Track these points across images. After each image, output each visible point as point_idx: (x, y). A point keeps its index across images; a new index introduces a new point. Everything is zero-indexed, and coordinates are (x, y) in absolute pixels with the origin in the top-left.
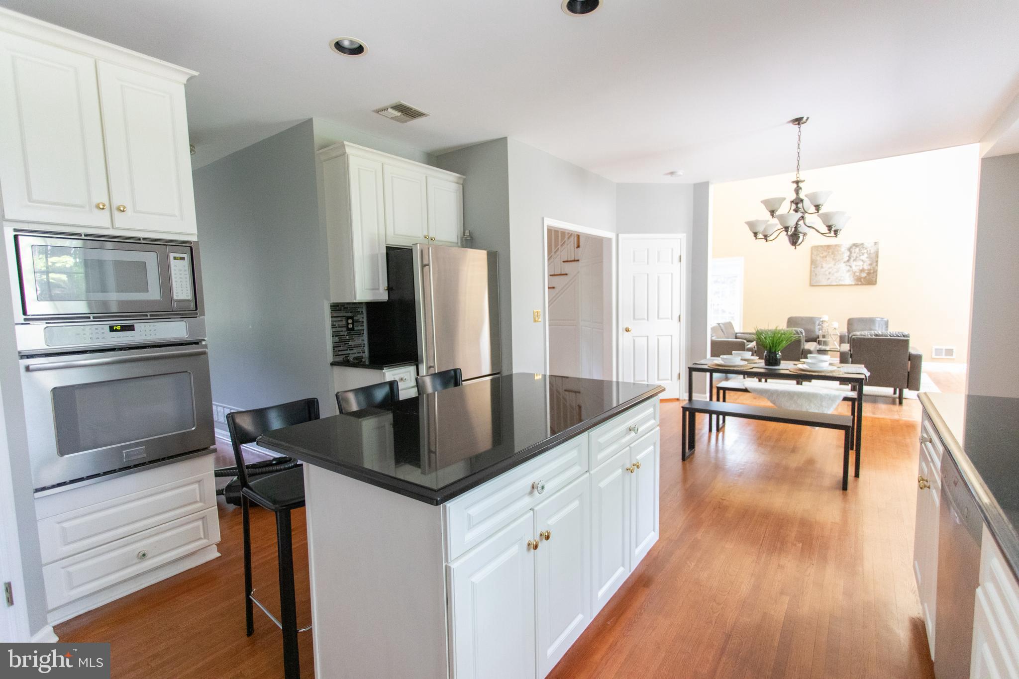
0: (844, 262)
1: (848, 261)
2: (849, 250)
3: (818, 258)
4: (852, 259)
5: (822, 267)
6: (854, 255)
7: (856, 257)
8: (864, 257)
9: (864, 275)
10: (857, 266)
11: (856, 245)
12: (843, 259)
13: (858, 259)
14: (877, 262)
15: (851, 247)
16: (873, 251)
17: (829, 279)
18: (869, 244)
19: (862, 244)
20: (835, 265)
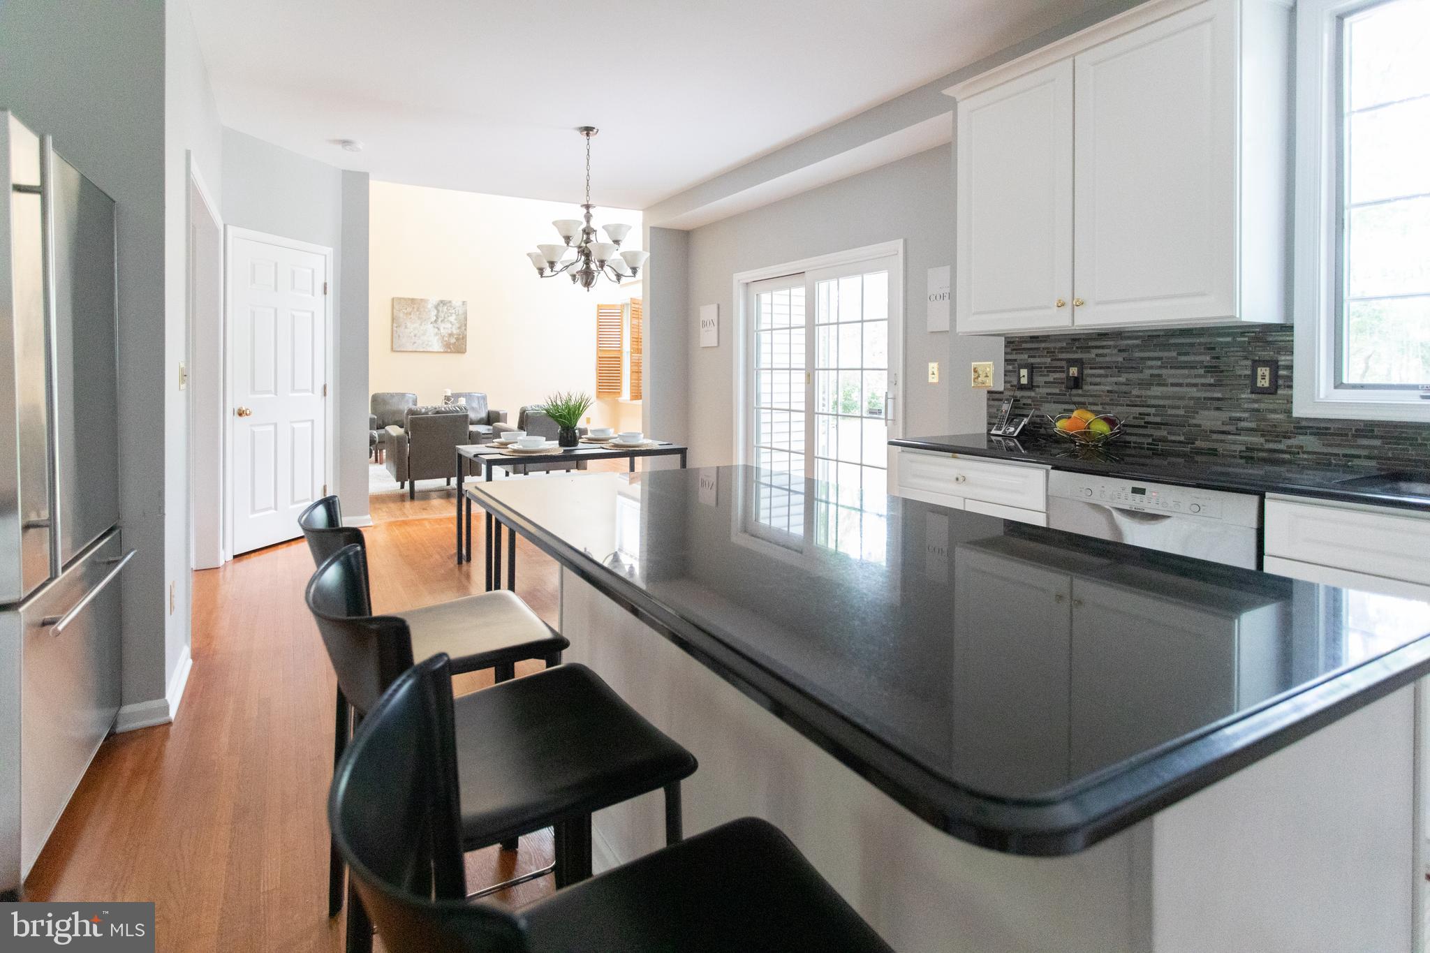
0: (431, 323)
1: (436, 321)
2: (436, 307)
3: (401, 315)
4: (440, 320)
5: (406, 327)
6: (442, 315)
7: (445, 318)
8: (452, 319)
9: (453, 340)
10: (448, 327)
11: (443, 303)
12: (429, 318)
13: (446, 320)
14: (466, 325)
15: (438, 304)
16: (461, 312)
17: (415, 343)
18: (457, 302)
19: (450, 302)
20: (421, 325)
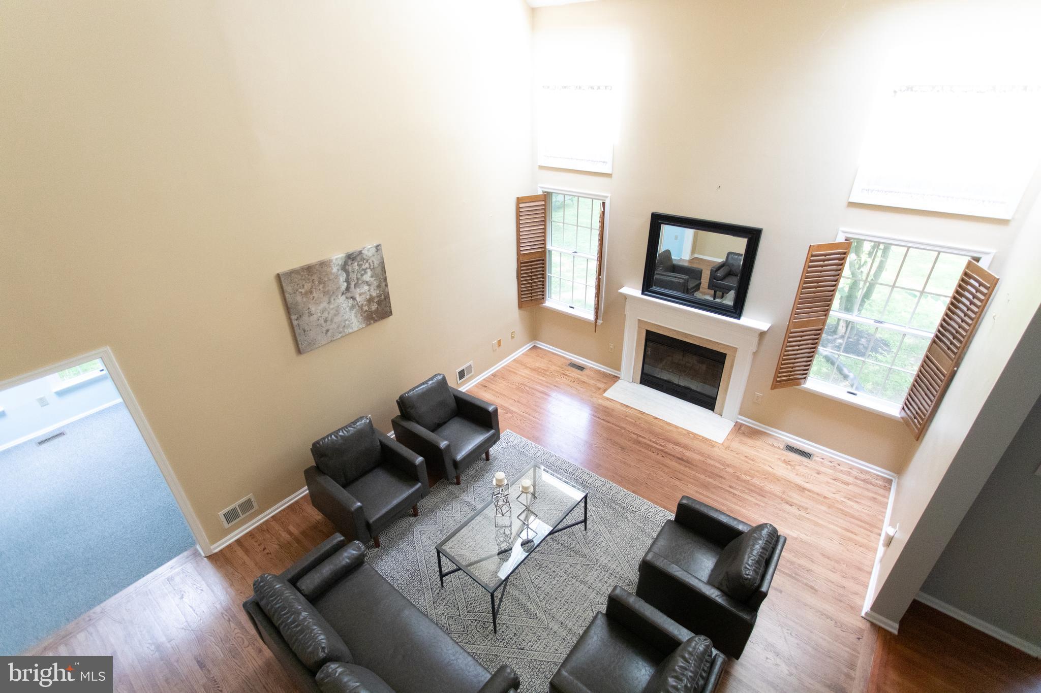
0: (343, 294)
1: (348, 289)
2: (344, 267)
3: (299, 298)
4: (353, 284)
5: (311, 314)
6: (353, 276)
7: (357, 279)
8: (367, 277)
9: (374, 307)
10: (363, 293)
11: (351, 257)
12: (339, 288)
13: (360, 282)
14: (385, 279)
15: (346, 263)
16: (376, 263)
17: (328, 331)
18: (368, 249)
19: (360, 253)
20: (329, 303)
